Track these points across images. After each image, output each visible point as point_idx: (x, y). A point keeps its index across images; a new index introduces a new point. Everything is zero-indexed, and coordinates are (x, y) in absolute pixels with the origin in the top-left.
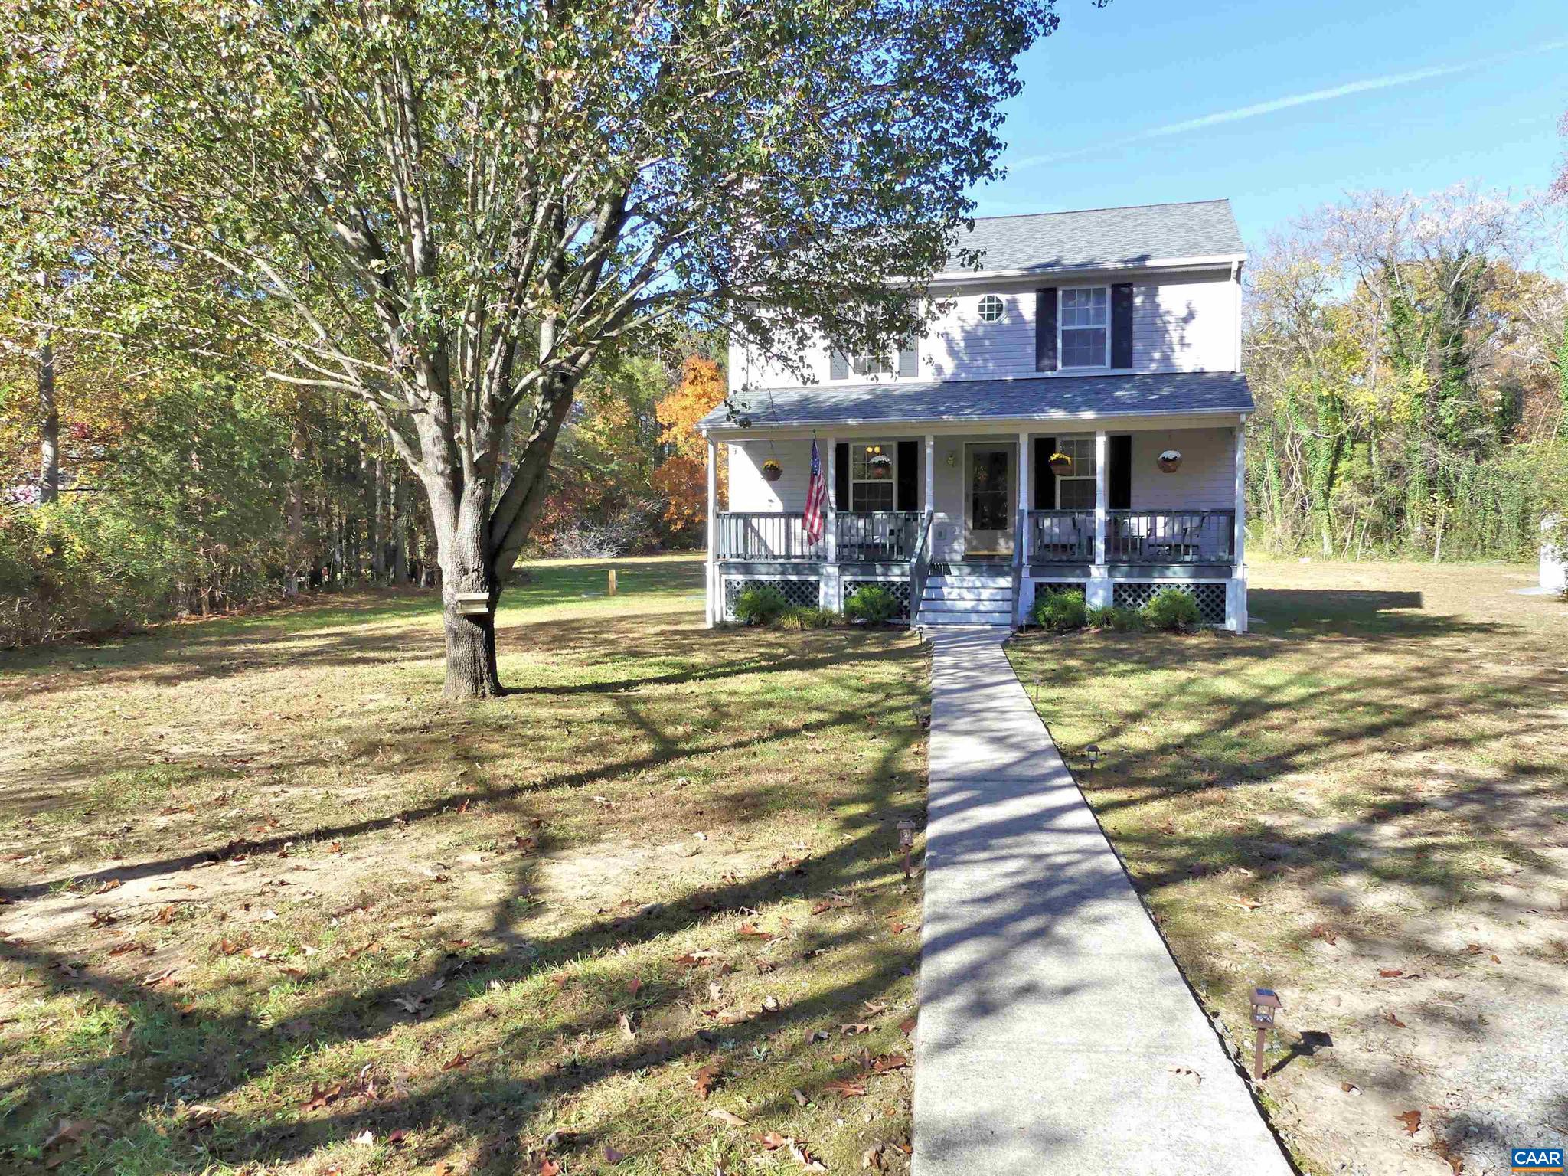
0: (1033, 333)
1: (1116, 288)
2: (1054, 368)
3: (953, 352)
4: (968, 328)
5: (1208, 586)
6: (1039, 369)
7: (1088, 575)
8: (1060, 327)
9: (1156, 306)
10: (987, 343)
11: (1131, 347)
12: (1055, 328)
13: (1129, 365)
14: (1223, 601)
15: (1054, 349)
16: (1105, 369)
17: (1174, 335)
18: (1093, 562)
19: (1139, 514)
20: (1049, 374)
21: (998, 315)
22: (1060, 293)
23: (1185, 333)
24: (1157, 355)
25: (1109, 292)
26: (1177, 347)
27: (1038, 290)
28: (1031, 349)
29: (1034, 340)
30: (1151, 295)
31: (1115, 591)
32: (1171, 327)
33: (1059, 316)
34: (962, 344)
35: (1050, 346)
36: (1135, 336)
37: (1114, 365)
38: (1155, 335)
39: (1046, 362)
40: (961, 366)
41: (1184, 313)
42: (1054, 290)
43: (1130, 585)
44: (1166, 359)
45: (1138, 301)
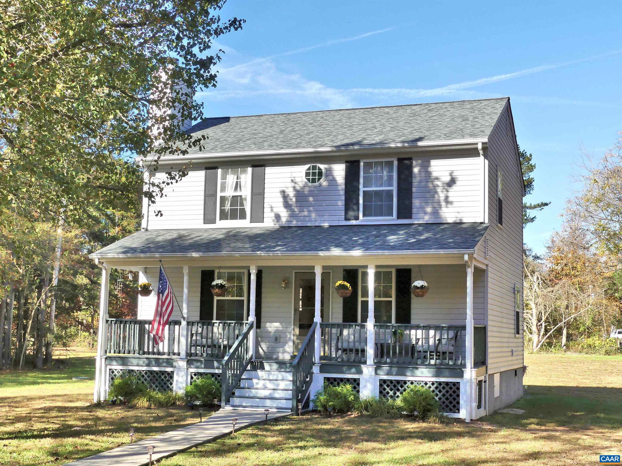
0: (342, 193)
1: (400, 160)
2: (357, 218)
3: (287, 205)
4: (298, 188)
5: (447, 384)
6: (347, 219)
7: (360, 372)
8: (362, 189)
9: (429, 174)
10: (311, 199)
11: (411, 203)
12: (358, 189)
13: (410, 217)
14: (458, 396)
15: (358, 204)
16: (393, 219)
17: (442, 195)
18: (365, 363)
19: (417, 327)
20: (354, 222)
21: (319, 179)
22: (362, 164)
23: (450, 194)
24: (429, 210)
25: (396, 163)
26: (443, 204)
27: (347, 162)
28: (341, 203)
29: (343, 198)
30: (425, 167)
31: (381, 385)
32: (439, 190)
33: (361, 181)
34: (294, 199)
35: (355, 201)
36: (414, 195)
37: (399, 217)
38: (428, 195)
39: (351, 214)
40: (292, 215)
41: (447, 179)
42: (358, 162)
43: (391, 381)
44: (436, 213)
45: (416, 170)
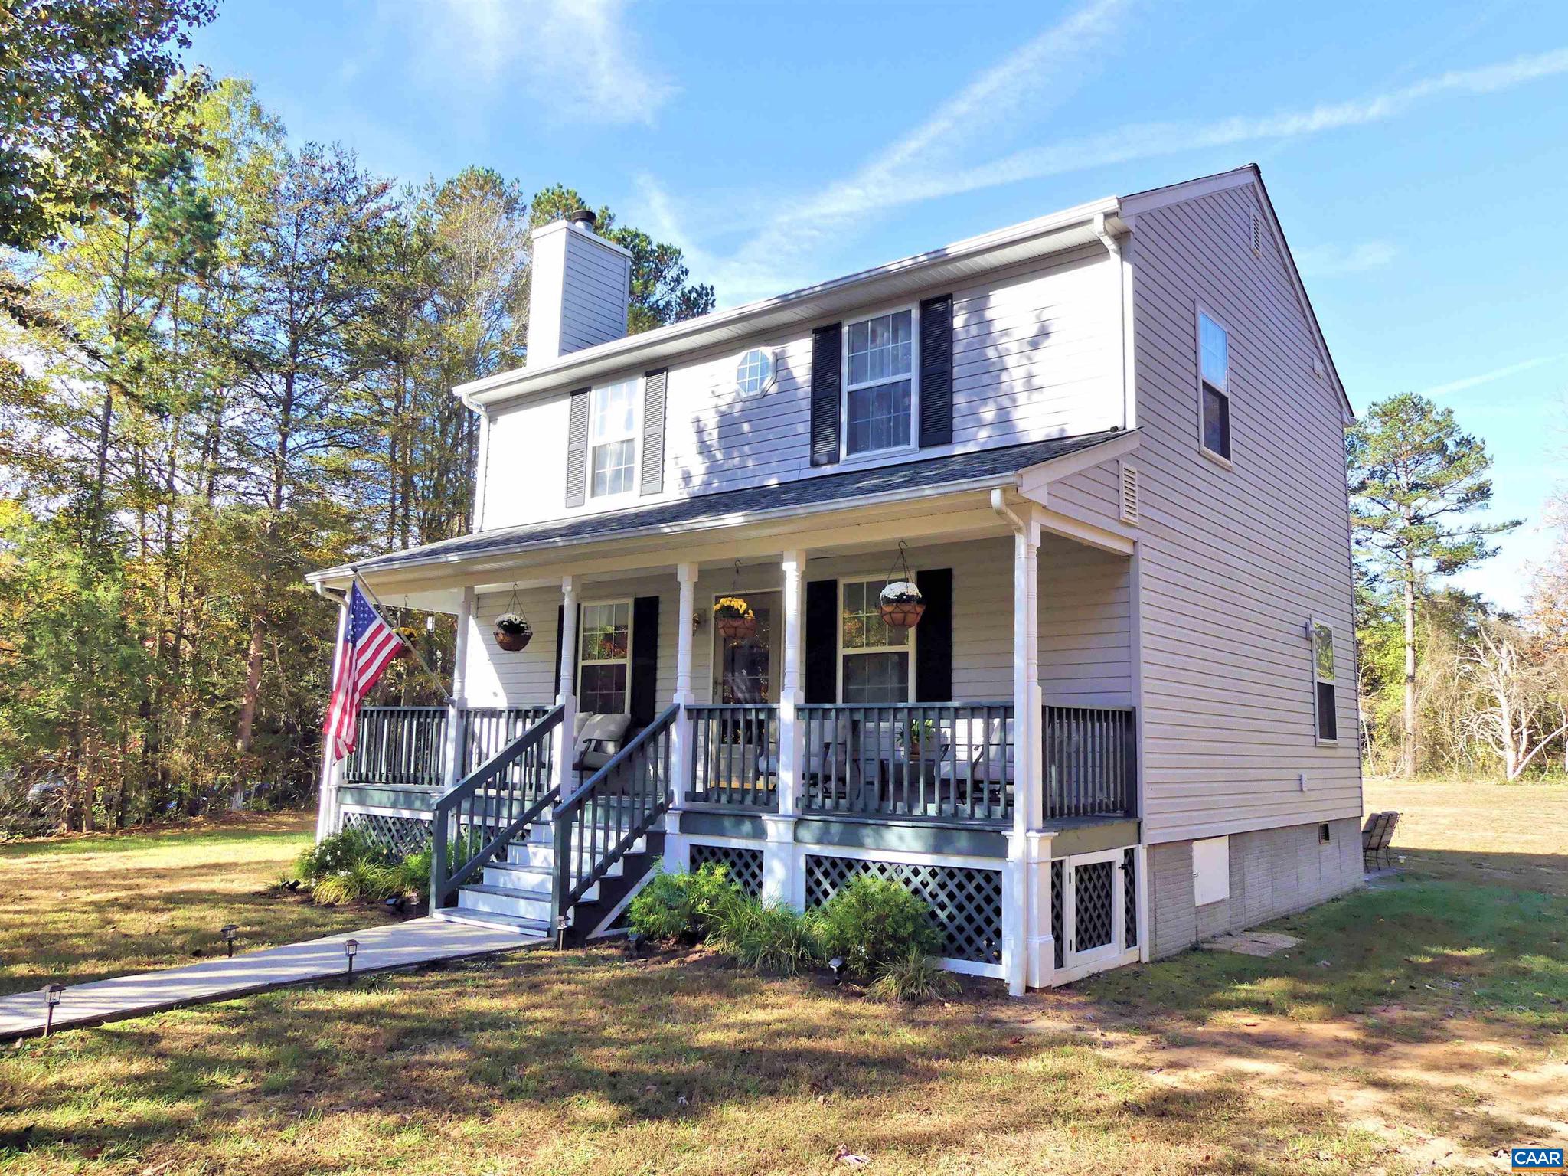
0: (806, 404)
1: (925, 306)
2: (834, 459)
3: (704, 449)
4: (723, 409)
5: (969, 874)
6: (815, 464)
7: (760, 833)
8: (846, 388)
9: (986, 323)
10: (746, 427)
11: (950, 406)
12: (838, 388)
13: (948, 440)
14: (998, 912)
15: (836, 425)
16: (910, 451)
17: (1014, 376)
18: (775, 811)
20: (829, 470)
21: (763, 381)
22: (845, 330)
23: (1035, 369)
24: (988, 414)
25: (915, 314)
26: (1022, 398)
27: (815, 331)
28: (804, 428)
29: (808, 415)
30: (978, 310)
31: (810, 872)
32: (1010, 361)
33: (845, 369)
34: (715, 434)
35: (829, 419)
36: (957, 386)
37: (922, 445)
38: (986, 379)
39: (823, 448)
40: (713, 470)
41: (1033, 330)
42: (838, 327)
43: (833, 862)
44: (1004, 421)
45: (958, 322)
